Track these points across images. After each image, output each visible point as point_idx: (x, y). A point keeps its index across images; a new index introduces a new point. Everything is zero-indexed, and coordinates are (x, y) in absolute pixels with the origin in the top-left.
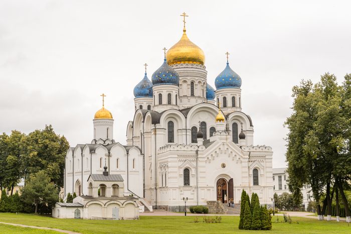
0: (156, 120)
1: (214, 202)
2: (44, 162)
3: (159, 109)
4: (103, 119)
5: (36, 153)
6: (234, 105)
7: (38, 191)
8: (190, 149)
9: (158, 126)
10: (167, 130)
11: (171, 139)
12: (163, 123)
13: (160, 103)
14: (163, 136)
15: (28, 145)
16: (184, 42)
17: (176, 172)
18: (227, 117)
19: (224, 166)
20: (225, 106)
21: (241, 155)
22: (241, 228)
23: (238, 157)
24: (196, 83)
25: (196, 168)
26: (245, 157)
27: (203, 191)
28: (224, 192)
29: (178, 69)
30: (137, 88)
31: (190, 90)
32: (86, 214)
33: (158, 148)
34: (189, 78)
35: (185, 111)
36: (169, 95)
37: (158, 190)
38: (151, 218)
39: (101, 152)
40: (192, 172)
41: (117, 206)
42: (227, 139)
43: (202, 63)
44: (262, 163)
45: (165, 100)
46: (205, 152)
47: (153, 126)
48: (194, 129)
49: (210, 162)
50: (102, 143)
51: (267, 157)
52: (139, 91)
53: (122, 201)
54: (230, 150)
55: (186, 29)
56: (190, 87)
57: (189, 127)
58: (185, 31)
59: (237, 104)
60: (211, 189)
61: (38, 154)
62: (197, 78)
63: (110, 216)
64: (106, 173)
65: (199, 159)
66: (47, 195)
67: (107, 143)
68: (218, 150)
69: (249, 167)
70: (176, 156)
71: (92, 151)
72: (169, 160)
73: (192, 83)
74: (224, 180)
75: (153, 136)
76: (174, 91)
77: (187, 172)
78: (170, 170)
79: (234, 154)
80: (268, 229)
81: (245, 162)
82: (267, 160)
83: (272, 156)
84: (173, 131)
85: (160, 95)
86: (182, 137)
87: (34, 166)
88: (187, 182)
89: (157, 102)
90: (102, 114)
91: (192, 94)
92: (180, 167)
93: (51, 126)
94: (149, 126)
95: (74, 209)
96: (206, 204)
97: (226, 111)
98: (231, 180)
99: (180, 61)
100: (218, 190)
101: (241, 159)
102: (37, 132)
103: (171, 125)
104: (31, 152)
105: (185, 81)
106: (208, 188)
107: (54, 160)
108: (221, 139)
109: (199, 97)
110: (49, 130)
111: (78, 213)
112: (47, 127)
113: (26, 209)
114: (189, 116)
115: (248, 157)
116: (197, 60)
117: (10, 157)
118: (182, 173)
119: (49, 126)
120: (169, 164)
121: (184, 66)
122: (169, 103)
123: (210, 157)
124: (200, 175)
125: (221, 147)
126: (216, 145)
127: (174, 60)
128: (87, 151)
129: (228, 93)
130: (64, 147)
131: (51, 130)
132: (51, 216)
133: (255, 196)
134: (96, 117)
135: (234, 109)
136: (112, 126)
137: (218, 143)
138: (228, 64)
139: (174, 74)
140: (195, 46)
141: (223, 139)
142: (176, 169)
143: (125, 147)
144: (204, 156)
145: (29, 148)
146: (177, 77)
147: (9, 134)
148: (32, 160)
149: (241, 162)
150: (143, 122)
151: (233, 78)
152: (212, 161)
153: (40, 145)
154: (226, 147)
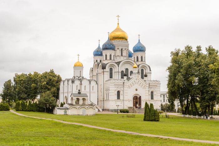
0: (104, 67)
1: (132, 107)
2: (49, 87)
3: (105, 62)
4: (78, 67)
5: (45, 83)
6: (142, 61)
7: (46, 101)
8: (120, 81)
9: (105, 70)
10: (109, 72)
11: (111, 77)
12: (107, 69)
13: (106, 59)
14: (107, 75)
15: (42, 79)
16: (118, 29)
17: (113, 93)
18: (138, 66)
19: (137, 90)
20: (138, 61)
21: (145, 85)
22: (145, 120)
23: (144, 86)
24: (124, 49)
25: (123, 91)
26: (147, 86)
27: (126, 102)
28: (136, 103)
29: (115, 42)
30: (95, 51)
31: (121, 53)
32: (69, 112)
33: (105, 81)
34: (120, 47)
35: (118, 63)
36: (111, 55)
37: (105, 101)
38: (101, 115)
39: (77, 83)
40: (121, 93)
41: (85, 109)
42: (138, 77)
43: (126, 40)
44: (155, 89)
45: (108, 58)
46: (127, 83)
47: (102, 70)
48: (122, 72)
49: (130, 88)
50: (78, 78)
52: (96, 53)
53: (87, 106)
54: (140, 82)
55: (119, 23)
56: (121, 51)
57: (120, 71)
58: (118, 24)
59: (143, 60)
60: (131, 101)
61: (46, 83)
62: (124, 47)
63: (81, 113)
64: (79, 93)
65: (125, 87)
66: (51, 103)
67: (80, 78)
68: (134, 82)
69: (149, 91)
70: (113, 85)
71: (73, 82)
72: (110, 87)
73: (122, 49)
74: (136, 97)
75: (103, 75)
76: (113, 53)
77: (119, 92)
78: (110, 91)
79: (142, 84)
80: (158, 121)
81: (147, 88)
82: (158, 87)
83: (160, 85)
84: (112, 73)
85: (106, 55)
86: (117, 76)
87: (44, 89)
88: (118, 97)
89: (104, 59)
90: (78, 64)
91: (122, 55)
92: (115, 90)
93: (53, 70)
94: (100, 70)
95: (64, 110)
96: (128, 108)
97: (138, 63)
98: (140, 97)
99: (116, 39)
100: (133, 101)
101: (145, 87)
102: (46, 73)
103: (111, 70)
104: (43, 82)
105: (118, 49)
106: (129, 101)
107: (54, 86)
108: (135, 77)
109: (125, 56)
110: (52, 72)
111: (66, 112)
112: (51, 70)
113: (40, 110)
114: (120, 65)
115: (148, 86)
116: (124, 38)
117: (33, 85)
118: (116, 93)
119: (52, 70)
120: (110, 89)
121: (118, 41)
122: (110, 59)
123: (130, 85)
124: (125, 94)
125: (136, 81)
126: (133, 80)
127: (113, 38)
128: (70, 82)
129: (139, 54)
130: (59, 80)
131: (53, 71)
132: (52, 113)
133: (152, 105)
134: (75, 66)
135: (142, 62)
136: (83, 70)
137: (134, 78)
138: (139, 40)
139: (113, 45)
140: (123, 31)
141: (137, 77)
142: (114, 91)
143: (89, 80)
144: (127, 85)
145: (42, 80)
146: (115, 47)
147: (33, 73)
148: (44, 86)
149: (145, 88)
150: (98, 68)
151: (141, 47)
152: (131, 88)
153: (48, 79)
154: (138, 81)
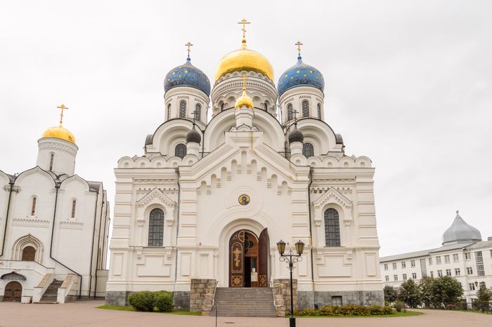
9: (150, 149)
17: (128, 215)
19: (245, 201)
21: (289, 174)
23: (280, 179)
25: (177, 206)
26: (300, 178)
27: (186, 258)
28: (250, 263)
40: (167, 215)
42: (252, 141)
44: (348, 196)
49: (209, 193)
51: (358, 180)
54: (260, 165)
58: (244, 42)
60: (211, 253)
65: (184, 185)
68: (229, 165)
69: (310, 205)
70: (131, 180)
74: (247, 234)
77: (156, 215)
79: (270, 173)
81: (299, 190)
82: (359, 187)
83: (372, 176)
88: (155, 238)
92: (137, 205)
96: (190, 289)
98: (265, 232)
100: (232, 257)
101: (290, 184)
106: (202, 251)
108: (236, 140)
115: (307, 178)
118: (145, 217)
122: (182, 116)
123: (208, 179)
124: (183, 220)
125: (238, 158)
126: (223, 152)
137: (231, 148)
141: (243, 140)
144: (193, 178)
149: (290, 191)
152: (215, 190)
154: (250, 157)
